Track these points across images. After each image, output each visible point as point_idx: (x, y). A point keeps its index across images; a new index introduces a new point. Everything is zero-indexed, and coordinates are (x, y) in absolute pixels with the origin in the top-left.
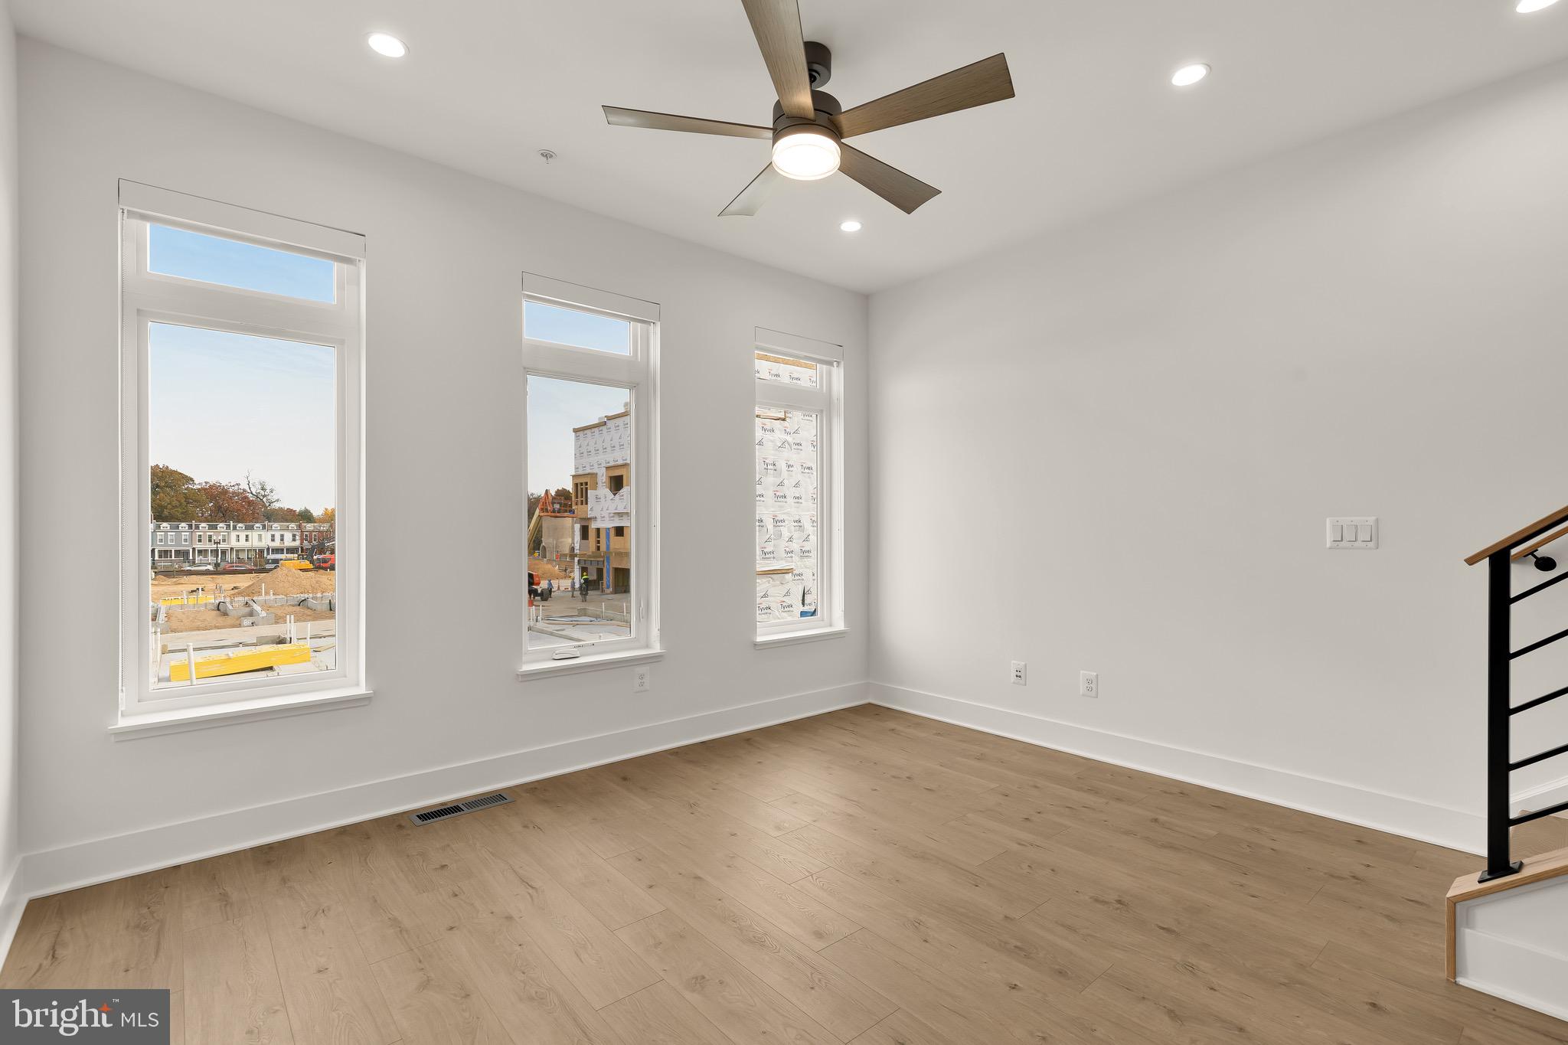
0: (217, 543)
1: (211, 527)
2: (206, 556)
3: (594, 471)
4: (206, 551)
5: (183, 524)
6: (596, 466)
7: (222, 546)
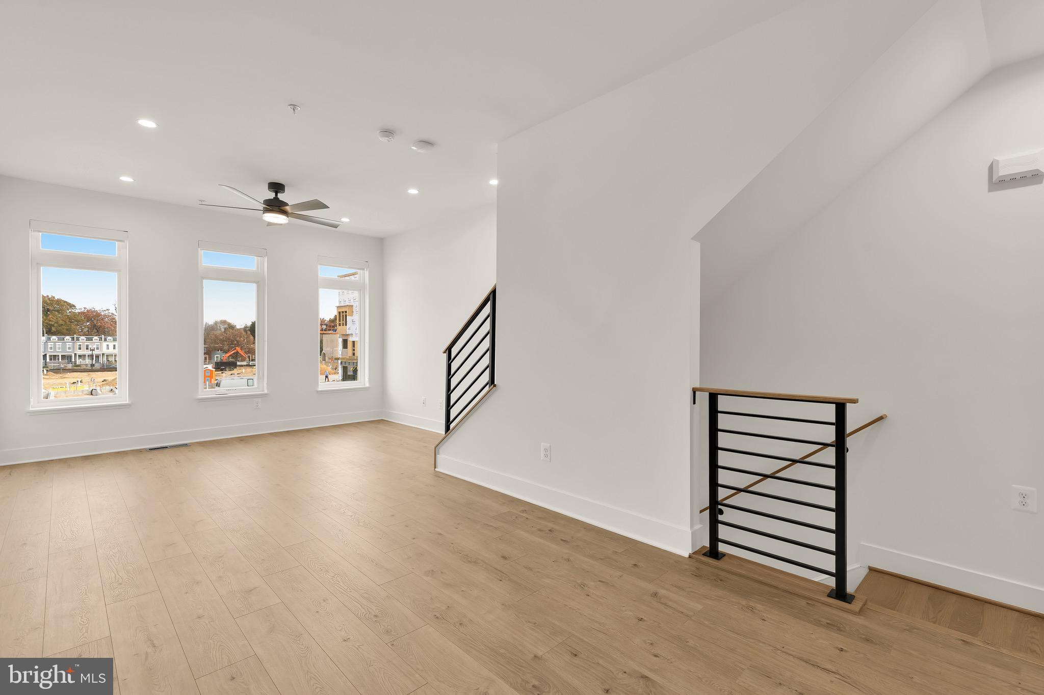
0: (92, 350)
1: (88, 339)
2: (84, 359)
3: (351, 304)
4: (85, 355)
5: (68, 337)
6: (352, 301)
7: (96, 352)
